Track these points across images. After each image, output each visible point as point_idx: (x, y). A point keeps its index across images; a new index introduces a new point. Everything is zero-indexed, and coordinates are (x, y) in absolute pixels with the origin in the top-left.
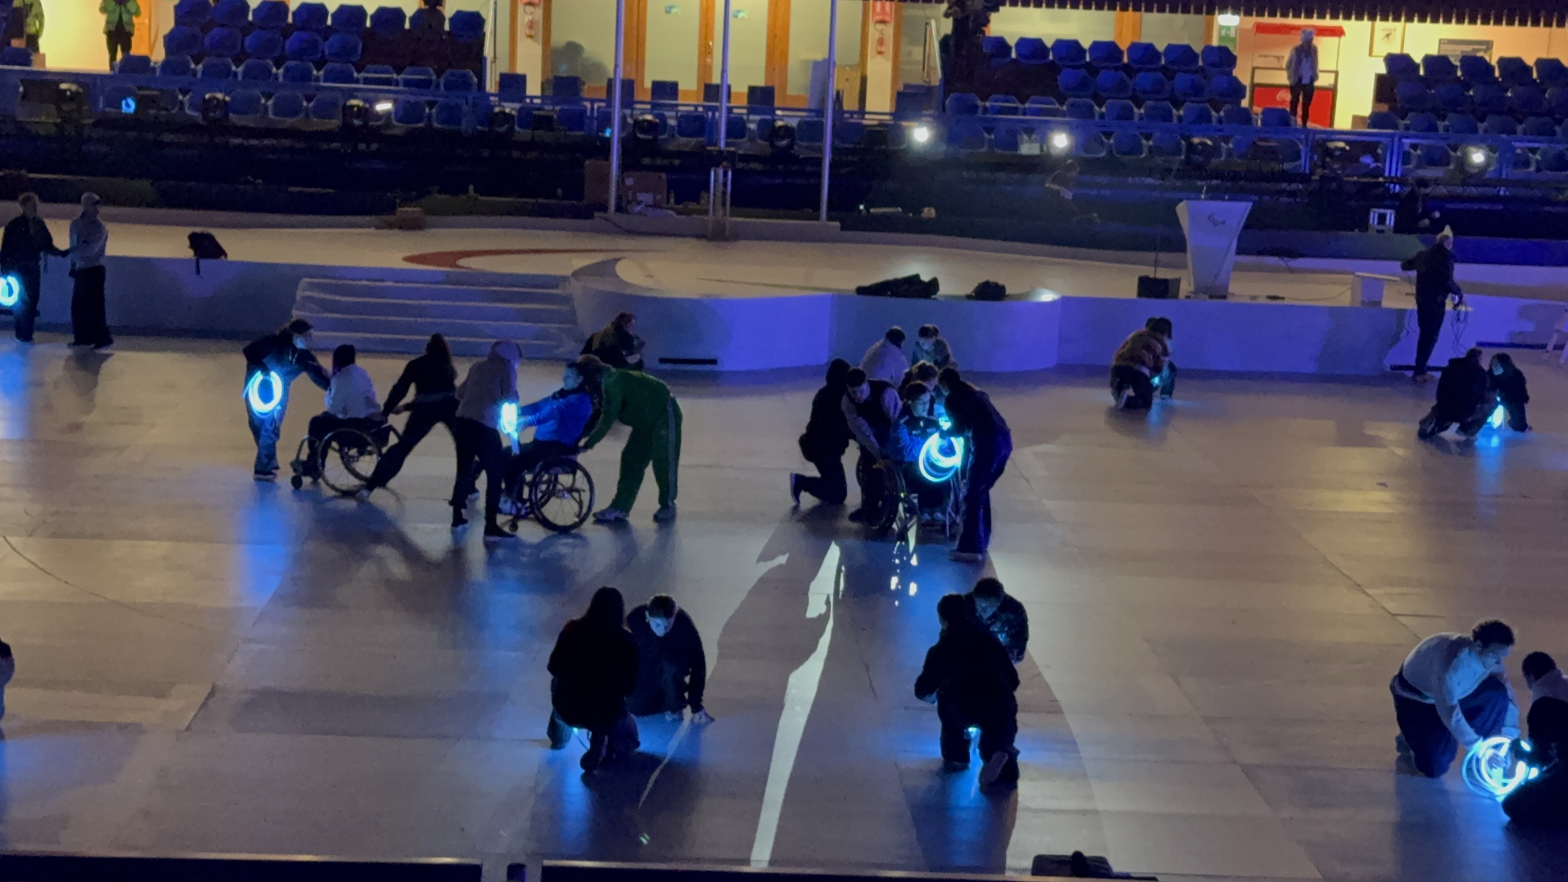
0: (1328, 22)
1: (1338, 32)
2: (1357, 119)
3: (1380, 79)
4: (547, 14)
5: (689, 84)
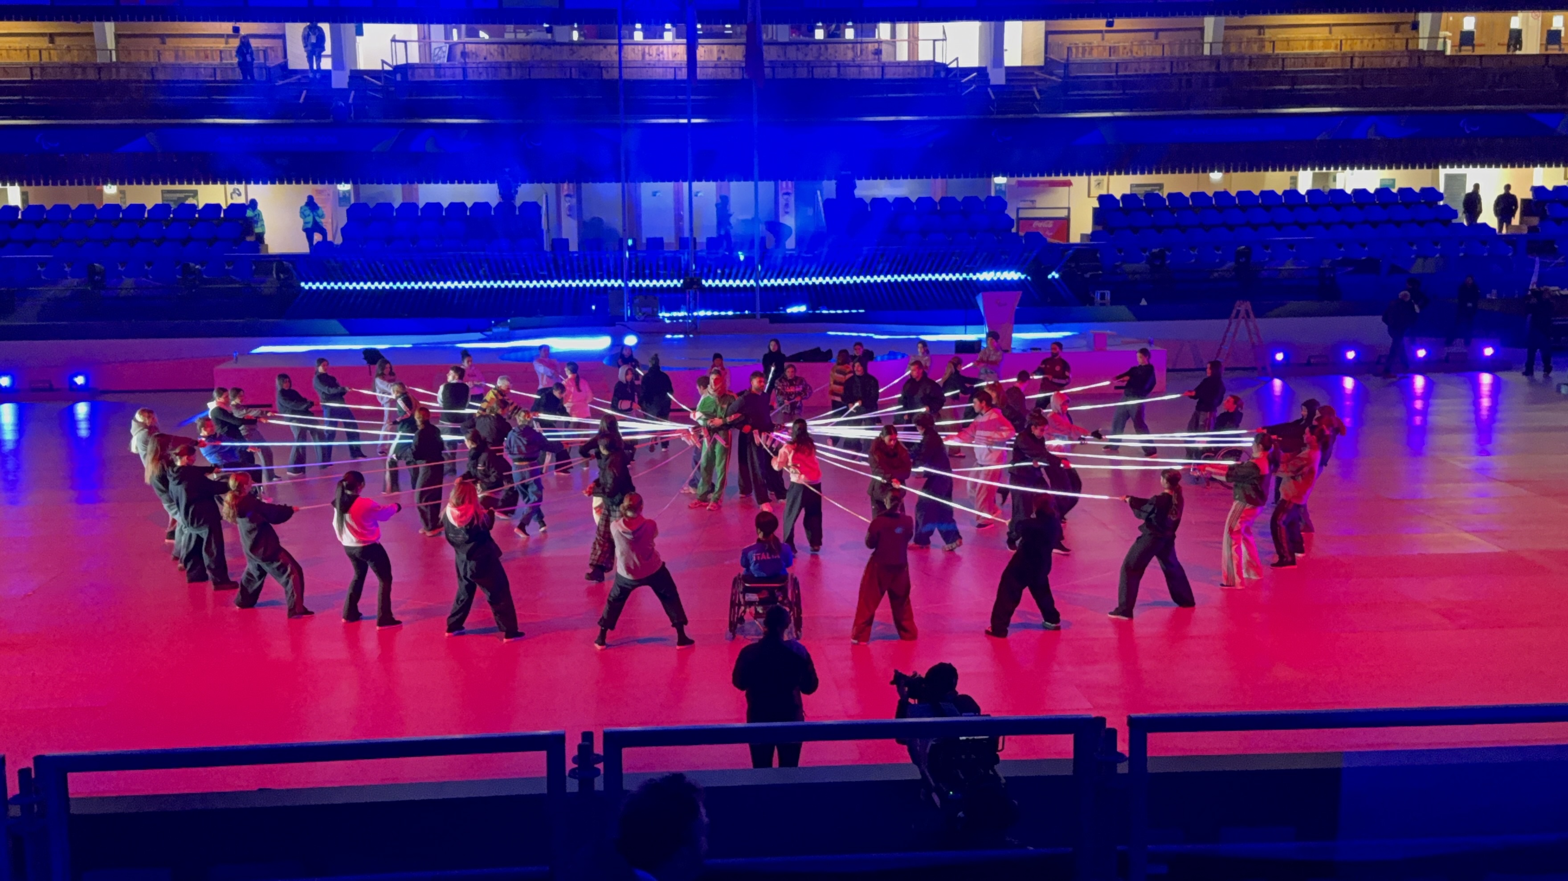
0: (1061, 178)
2: (1083, 236)
3: (1095, 210)
4: (579, 201)
5: (670, 239)
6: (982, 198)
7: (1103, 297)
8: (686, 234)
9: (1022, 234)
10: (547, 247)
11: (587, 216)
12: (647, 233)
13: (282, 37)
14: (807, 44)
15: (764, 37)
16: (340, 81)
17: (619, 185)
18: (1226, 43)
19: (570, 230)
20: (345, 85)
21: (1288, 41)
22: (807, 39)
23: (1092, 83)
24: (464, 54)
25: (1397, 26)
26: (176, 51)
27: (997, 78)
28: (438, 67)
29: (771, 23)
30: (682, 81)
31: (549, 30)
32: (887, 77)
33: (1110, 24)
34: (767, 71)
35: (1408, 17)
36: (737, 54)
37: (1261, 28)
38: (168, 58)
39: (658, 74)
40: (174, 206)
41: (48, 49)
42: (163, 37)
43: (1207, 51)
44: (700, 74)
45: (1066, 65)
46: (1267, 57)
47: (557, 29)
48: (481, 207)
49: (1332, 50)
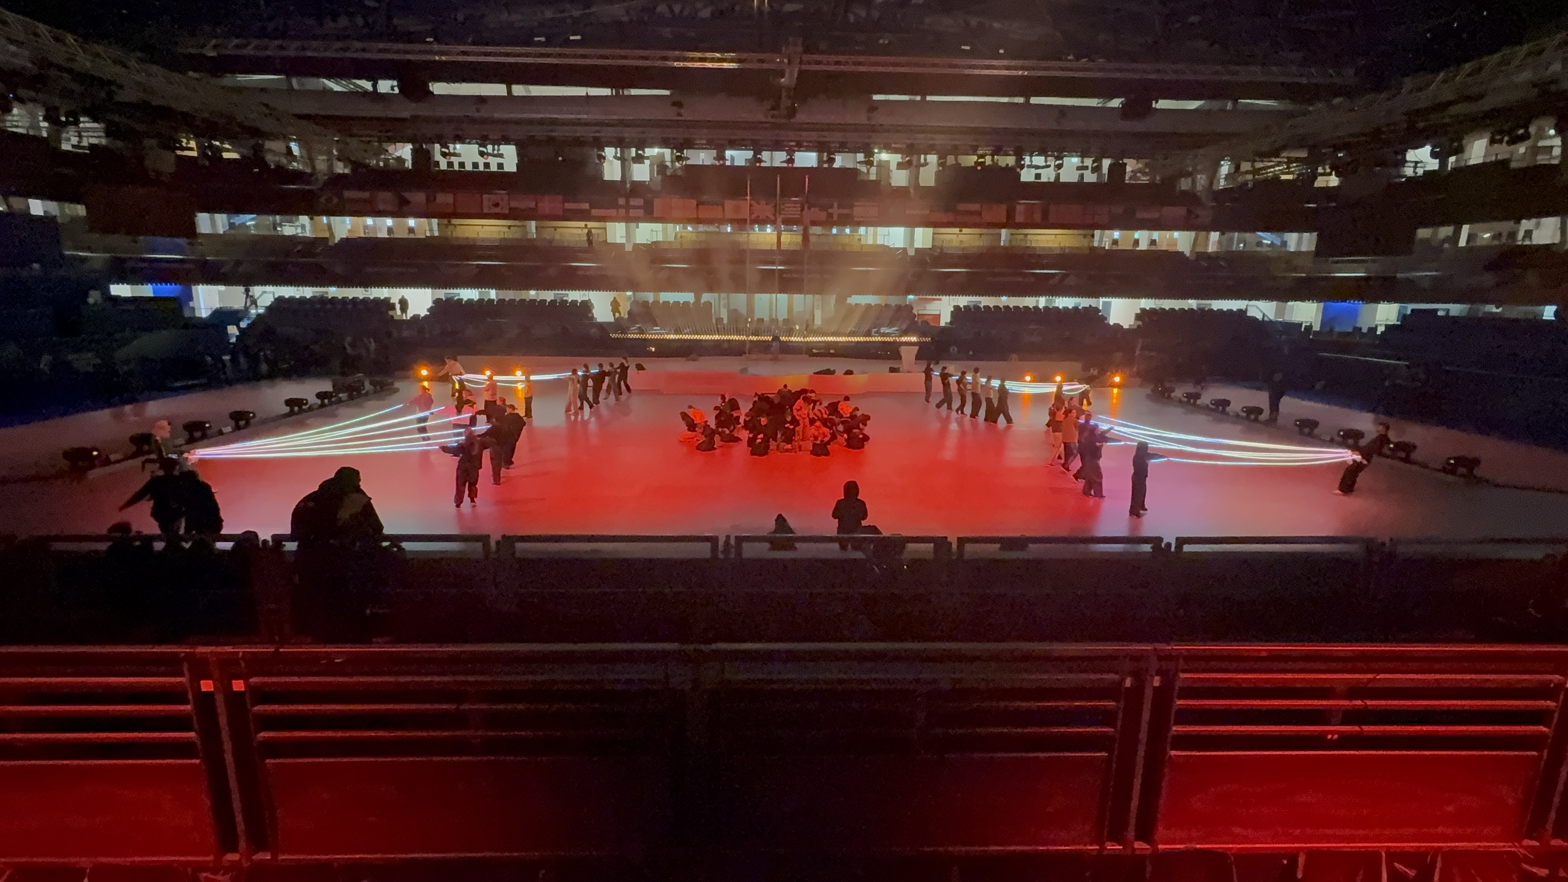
0: (938, 297)
1: (940, 300)
2: (946, 323)
3: (952, 312)
4: (728, 302)
5: (766, 319)
6: (903, 305)
7: (953, 349)
8: (774, 317)
9: (920, 321)
10: (714, 321)
11: (732, 307)
12: (758, 315)
13: (605, 229)
14: (829, 235)
15: (811, 232)
16: (629, 248)
17: (746, 295)
18: (1010, 241)
19: (724, 315)
20: (631, 250)
21: (1038, 241)
22: (829, 233)
23: (951, 256)
24: (681, 237)
25: (1085, 236)
26: (561, 235)
27: (911, 253)
28: (670, 242)
29: (814, 225)
30: (774, 250)
31: (718, 227)
32: (864, 250)
33: (961, 231)
34: (811, 247)
35: (1089, 232)
36: (799, 239)
37: (1026, 235)
38: (557, 237)
39: (764, 247)
40: (558, 301)
41: (507, 232)
42: (555, 228)
43: (1002, 244)
44: (782, 248)
45: (941, 248)
46: (1028, 247)
47: (722, 227)
48: (686, 303)
49: (1056, 245)
